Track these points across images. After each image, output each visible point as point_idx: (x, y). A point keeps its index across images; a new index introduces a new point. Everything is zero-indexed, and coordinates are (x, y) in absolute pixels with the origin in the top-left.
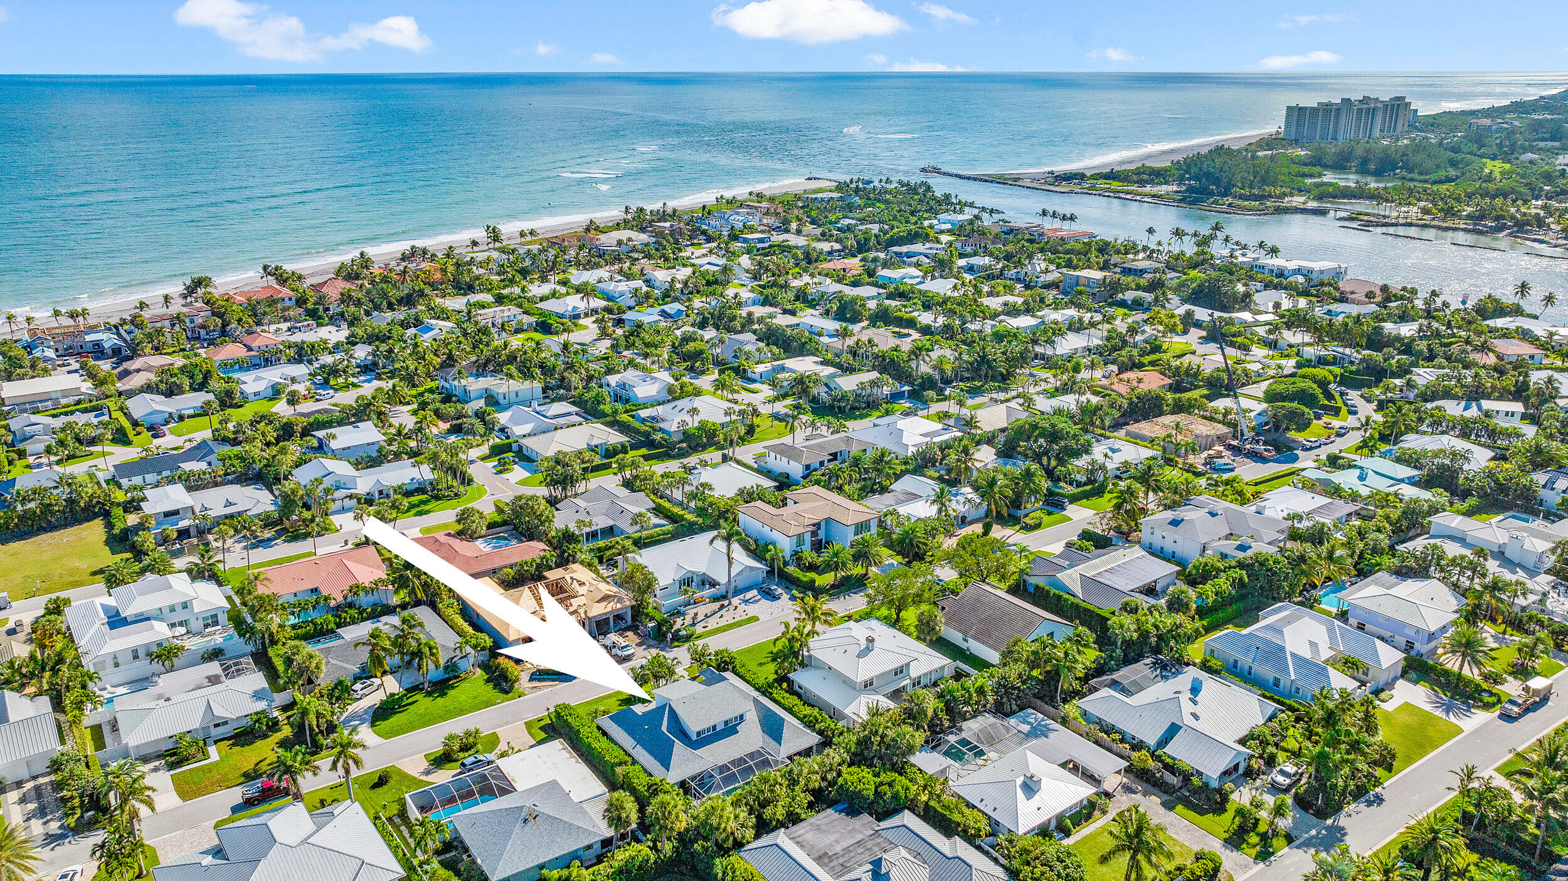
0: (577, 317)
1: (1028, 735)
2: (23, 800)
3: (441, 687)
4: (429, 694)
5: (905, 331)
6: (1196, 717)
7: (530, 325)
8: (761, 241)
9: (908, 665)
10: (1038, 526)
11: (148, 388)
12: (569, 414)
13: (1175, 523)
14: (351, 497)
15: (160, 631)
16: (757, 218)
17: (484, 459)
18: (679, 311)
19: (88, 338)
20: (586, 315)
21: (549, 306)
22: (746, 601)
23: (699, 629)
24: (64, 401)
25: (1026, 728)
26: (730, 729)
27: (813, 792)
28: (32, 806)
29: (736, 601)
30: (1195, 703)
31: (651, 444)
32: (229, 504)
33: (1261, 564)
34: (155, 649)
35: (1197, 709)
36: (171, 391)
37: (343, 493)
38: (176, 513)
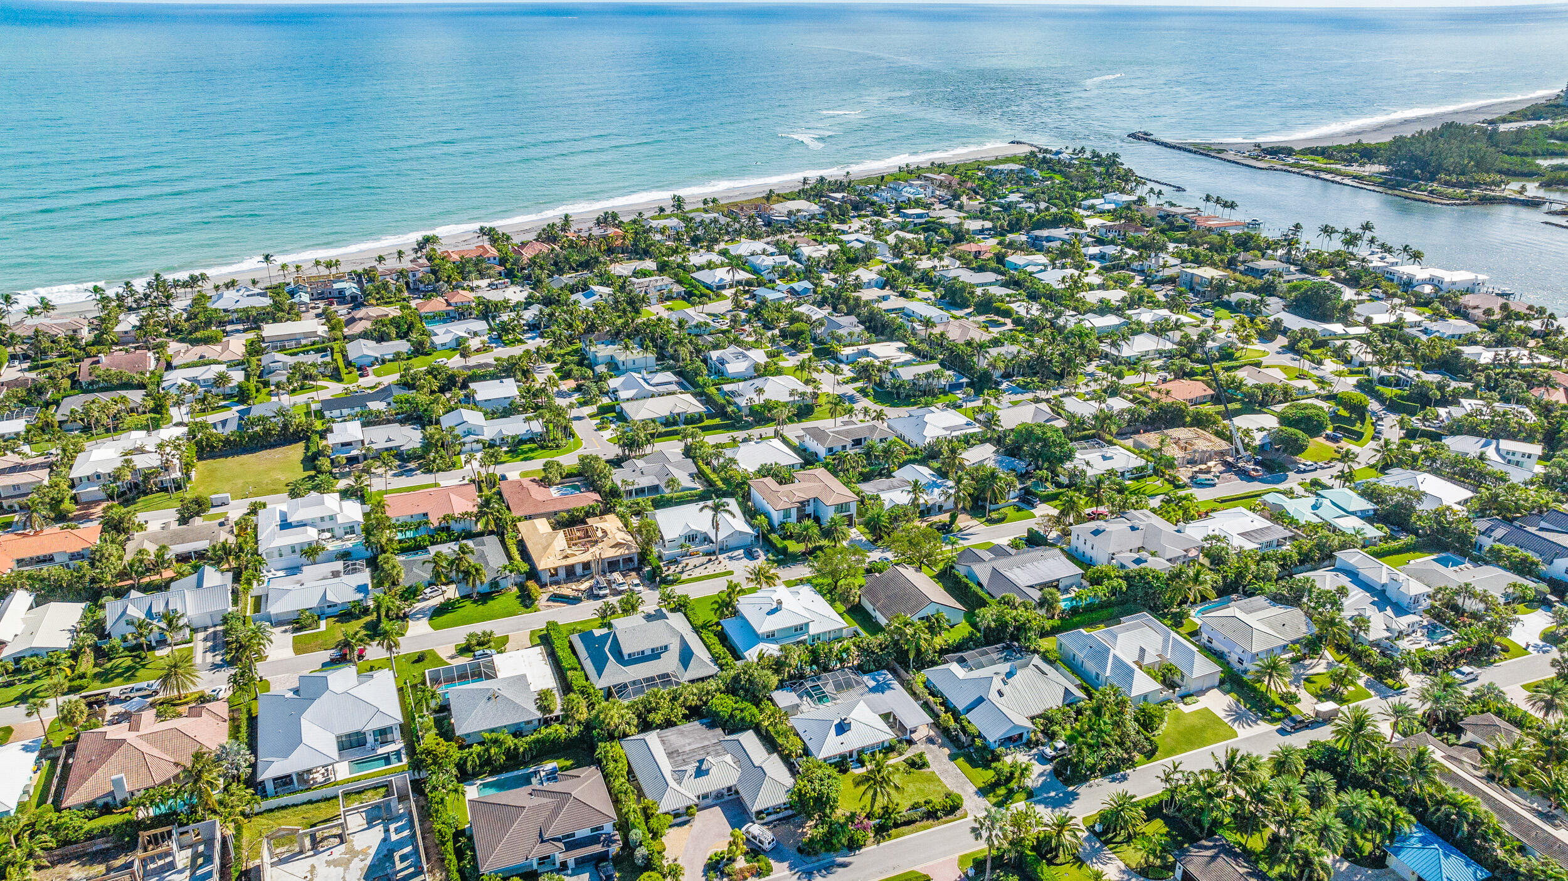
0: (723, 287)
1: (873, 690)
2: (205, 640)
3: (485, 598)
4: (475, 602)
5: (1002, 320)
6: (1001, 694)
7: (679, 294)
8: (919, 216)
9: (807, 624)
10: (1001, 520)
11: (365, 335)
12: (670, 383)
13: (1096, 533)
14: (477, 442)
15: (312, 534)
16: (929, 191)
17: (591, 416)
18: (806, 290)
19: (335, 286)
20: (731, 286)
21: (703, 276)
22: (731, 558)
23: (684, 576)
24: (303, 342)
25: (872, 684)
26: (655, 654)
27: (689, 708)
28: (209, 644)
29: (721, 557)
30: (1005, 683)
31: (723, 414)
32: (390, 440)
33: (1142, 578)
34: (306, 548)
35: (1006, 689)
36: (382, 338)
37: (472, 438)
38: (350, 444)
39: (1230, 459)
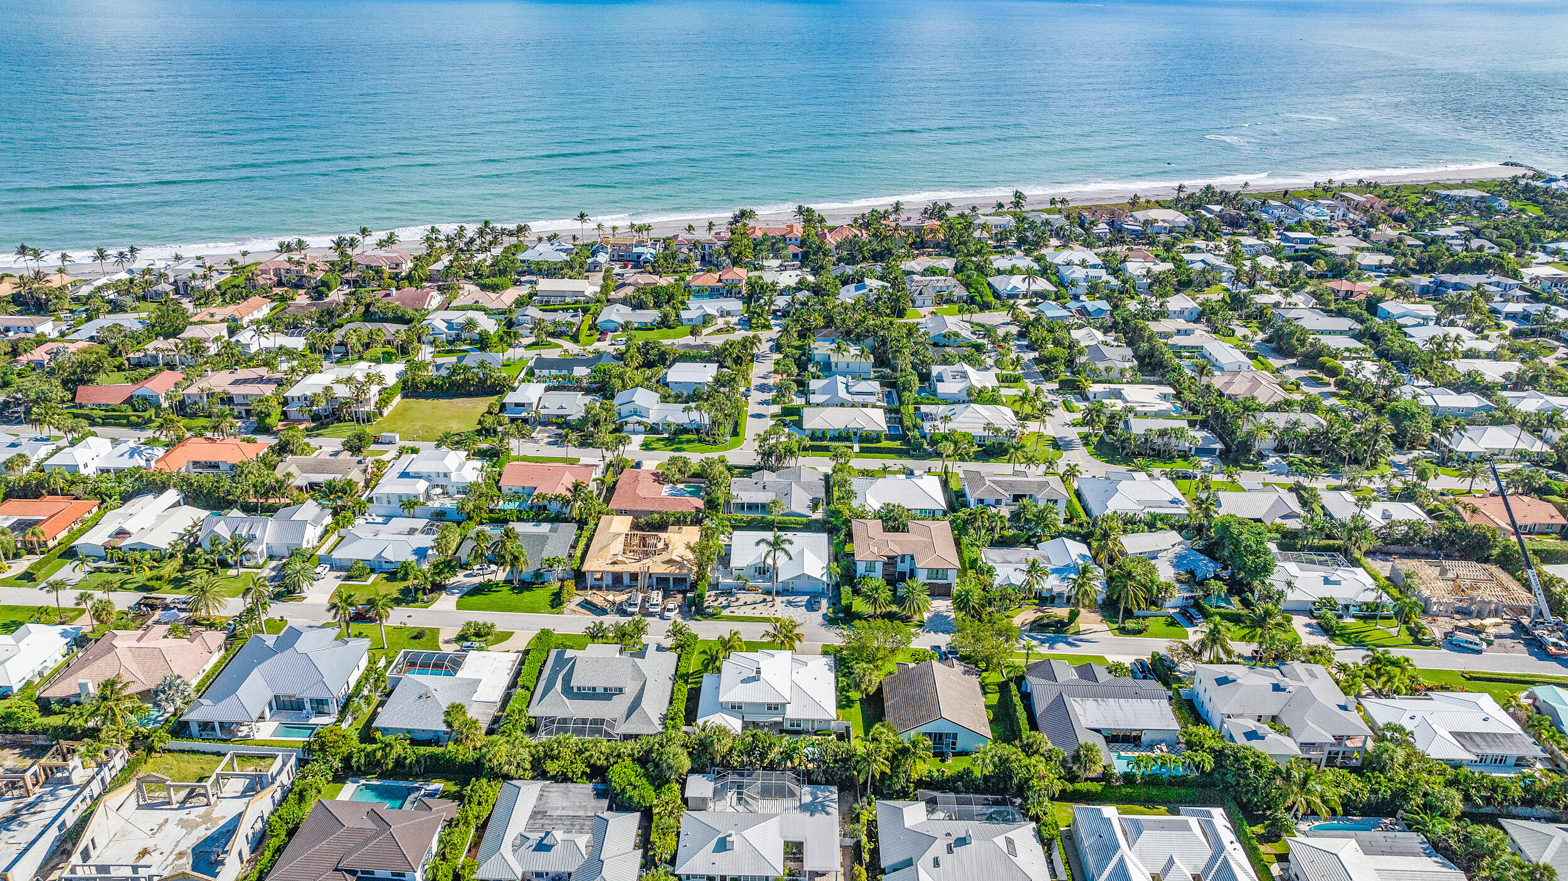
0: (1016, 296)
1: (804, 808)
2: (273, 569)
3: (526, 586)
4: (513, 589)
5: (1326, 379)
6: (936, 863)
7: (960, 298)
8: (1304, 241)
9: (784, 705)
10: (1138, 632)
11: (624, 301)
12: (872, 394)
13: (1222, 681)
14: (639, 423)
15: (422, 486)
16: (1339, 213)
17: (773, 416)
18: (1100, 311)
19: (635, 250)
20: (1025, 296)
21: (998, 281)
22: (789, 603)
23: (726, 612)
24: (568, 300)
25: (807, 799)
26: (607, 695)
27: (592, 767)
28: (274, 573)
29: (778, 599)
30: (950, 850)
31: (903, 438)
32: (562, 407)
33: (1237, 760)
34: (405, 499)
35: (946, 859)
36: (640, 306)
37: (636, 418)
38: (523, 405)
39: (1526, 621)
